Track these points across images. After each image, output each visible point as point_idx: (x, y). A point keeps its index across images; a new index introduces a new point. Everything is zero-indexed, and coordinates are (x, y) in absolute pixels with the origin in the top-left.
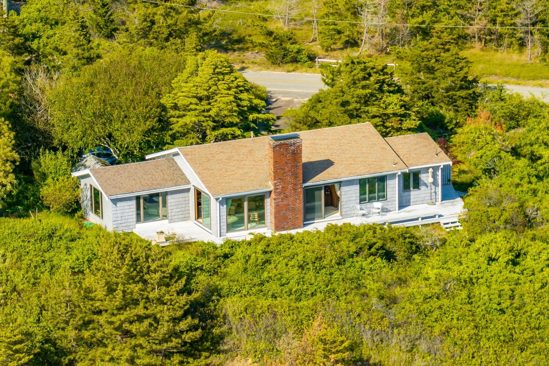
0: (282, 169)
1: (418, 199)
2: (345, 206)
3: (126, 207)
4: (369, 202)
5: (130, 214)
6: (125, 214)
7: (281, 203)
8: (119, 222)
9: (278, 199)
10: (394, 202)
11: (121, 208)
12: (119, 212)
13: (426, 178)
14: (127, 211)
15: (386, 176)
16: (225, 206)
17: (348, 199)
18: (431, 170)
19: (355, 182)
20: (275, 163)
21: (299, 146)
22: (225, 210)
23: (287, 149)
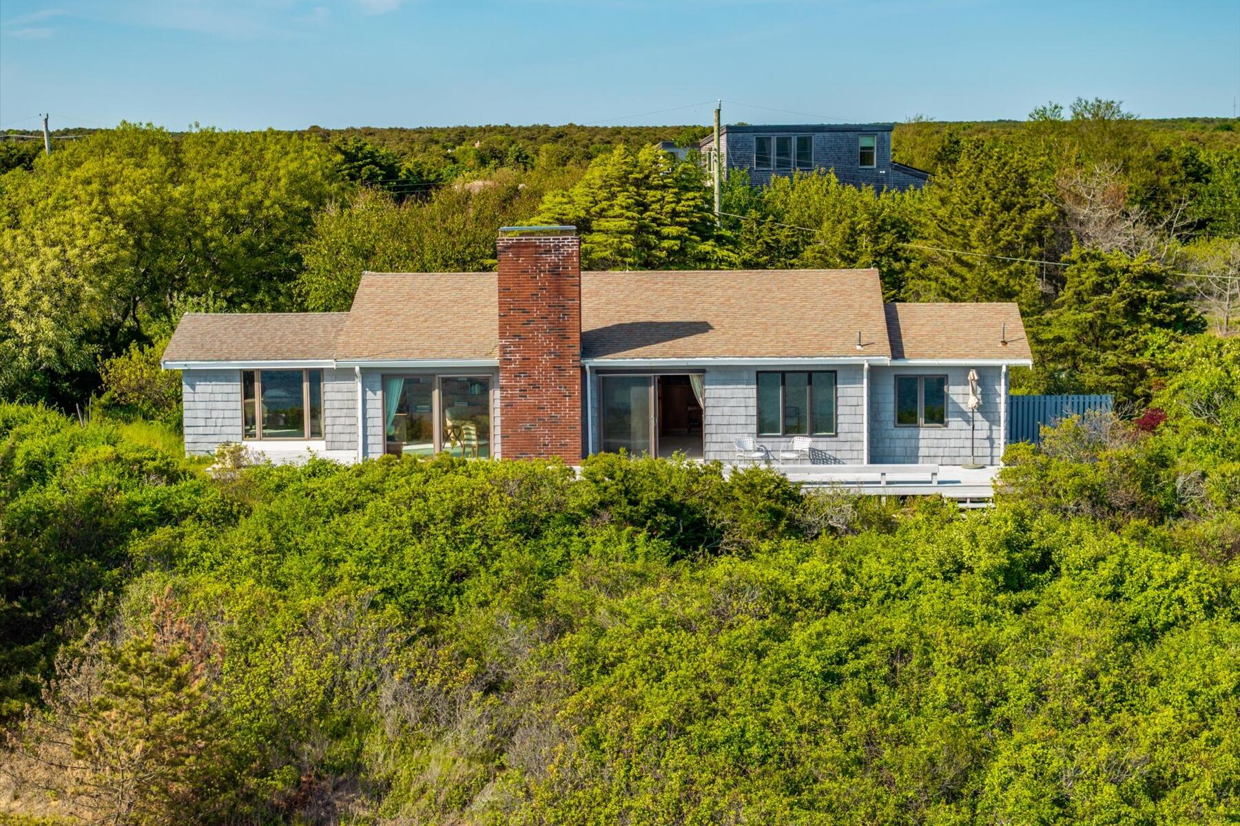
0: (524, 311)
1: (940, 452)
2: (714, 438)
3: (219, 397)
4: (784, 435)
5: (228, 414)
6: (215, 414)
7: (518, 400)
8: (201, 430)
9: (512, 388)
10: (857, 446)
11: (207, 397)
12: (202, 405)
13: (963, 396)
14: (220, 405)
15: (835, 372)
16: (379, 393)
17: (725, 420)
18: (973, 375)
19: (745, 375)
20: (504, 290)
21: (570, 255)
22: (379, 404)
23: (537, 259)
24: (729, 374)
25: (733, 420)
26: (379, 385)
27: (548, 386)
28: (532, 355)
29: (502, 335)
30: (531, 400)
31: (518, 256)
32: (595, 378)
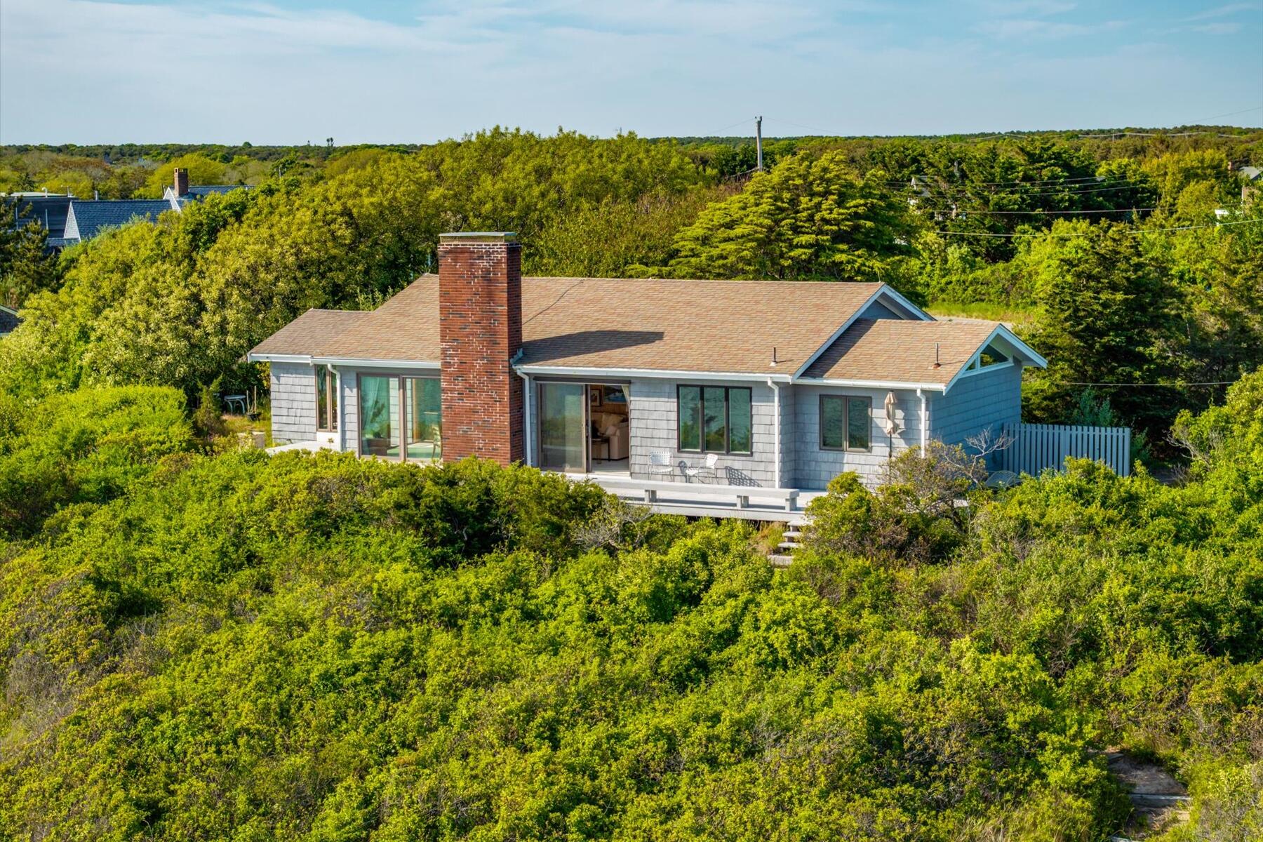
0: (461, 316)
2: (639, 450)
3: (298, 389)
4: (702, 452)
5: (306, 405)
6: (295, 405)
7: (457, 403)
8: (284, 419)
11: (289, 388)
12: (285, 396)
14: (299, 397)
15: (750, 389)
16: (355, 390)
17: (648, 433)
18: (890, 397)
19: (667, 388)
20: (444, 296)
21: (499, 262)
22: (354, 401)
23: (472, 264)
24: (652, 386)
25: (657, 433)
26: (354, 383)
27: (482, 391)
28: (468, 360)
29: (443, 340)
30: (468, 403)
31: (455, 260)
32: (534, 385)
